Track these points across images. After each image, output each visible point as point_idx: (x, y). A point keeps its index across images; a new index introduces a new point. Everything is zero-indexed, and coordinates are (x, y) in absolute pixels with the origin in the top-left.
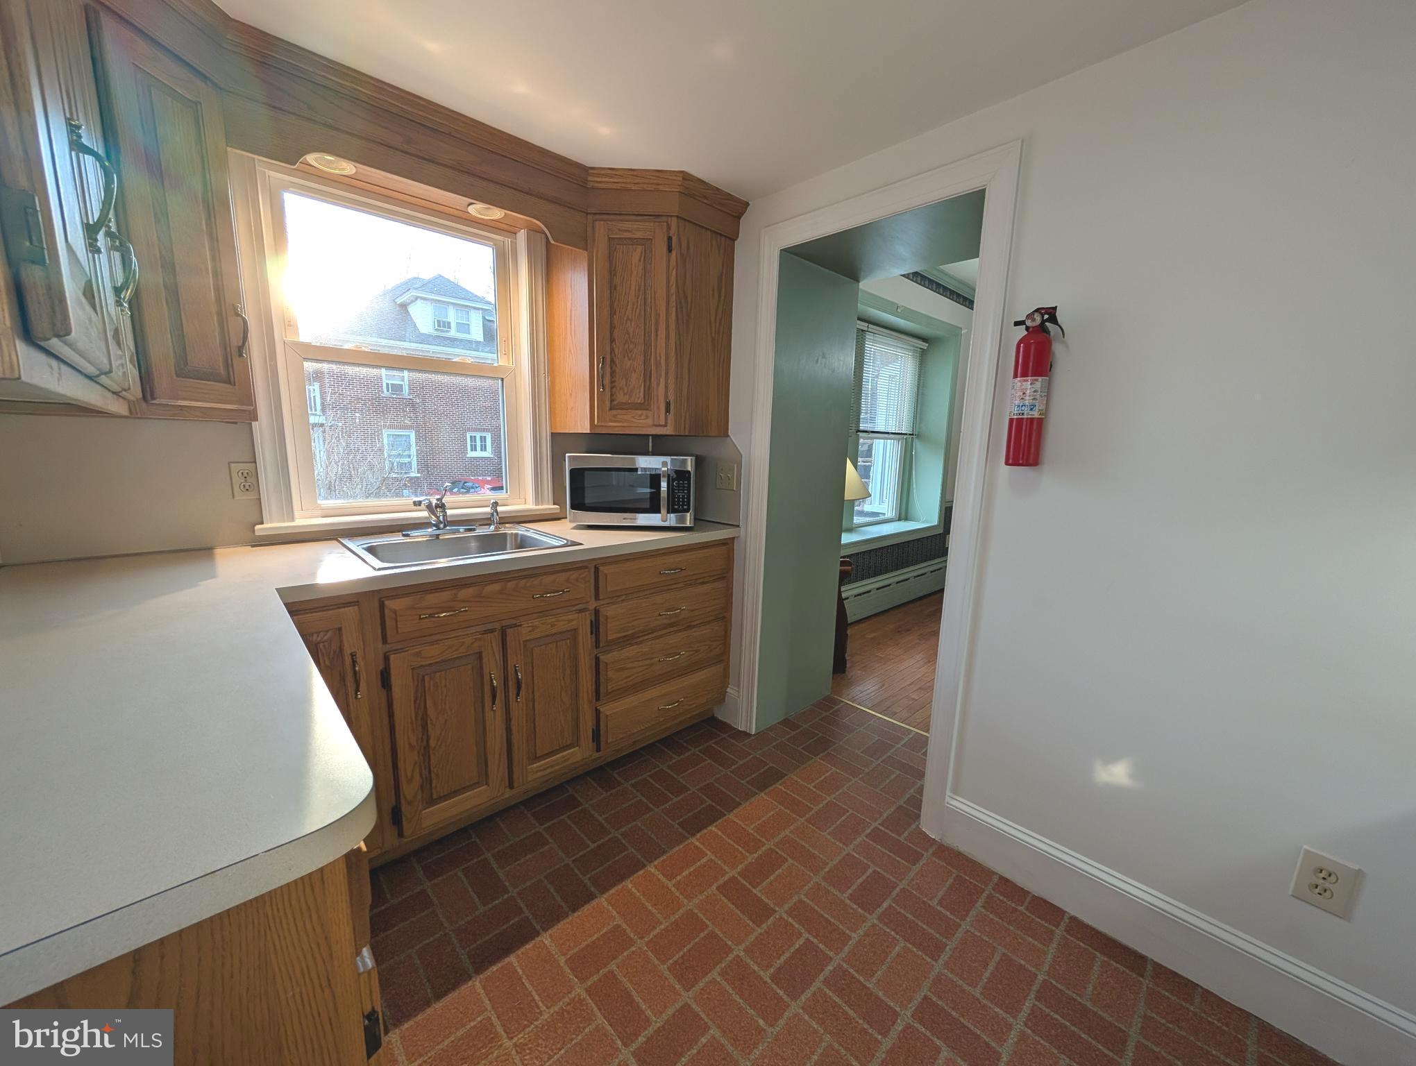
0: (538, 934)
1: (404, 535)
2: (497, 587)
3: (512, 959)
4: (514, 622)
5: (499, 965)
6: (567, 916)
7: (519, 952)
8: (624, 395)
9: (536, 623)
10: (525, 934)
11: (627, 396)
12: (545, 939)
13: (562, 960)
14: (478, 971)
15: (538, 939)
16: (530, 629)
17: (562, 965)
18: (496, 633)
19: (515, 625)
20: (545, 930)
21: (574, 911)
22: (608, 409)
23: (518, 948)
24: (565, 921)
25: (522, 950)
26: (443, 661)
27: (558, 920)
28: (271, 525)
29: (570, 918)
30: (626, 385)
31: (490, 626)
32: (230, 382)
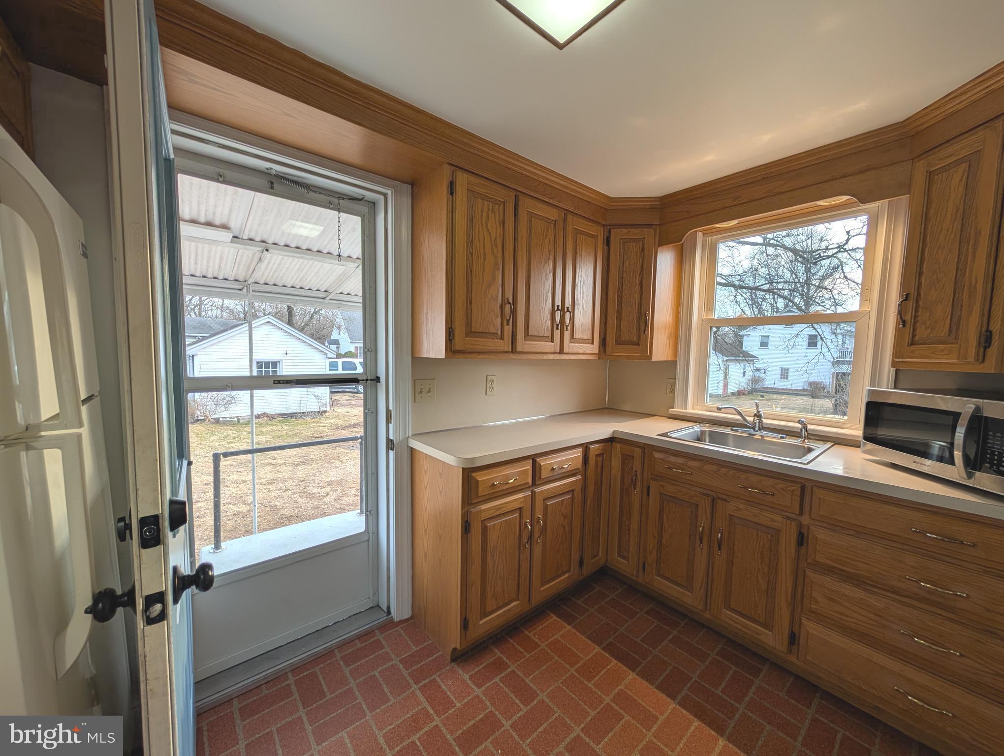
0: (633, 671)
1: (732, 430)
2: (714, 468)
3: (615, 661)
4: (726, 498)
5: (609, 657)
6: (652, 685)
7: (619, 664)
8: (925, 329)
9: (742, 506)
10: (632, 665)
11: (929, 330)
12: (632, 676)
13: (622, 687)
14: (604, 649)
15: (630, 671)
16: (736, 508)
17: (619, 687)
18: (709, 498)
19: (726, 500)
20: (637, 674)
21: (657, 688)
22: (907, 344)
23: (622, 663)
24: (647, 684)
25: (621, 665)
26: (675, 498)
27: (647, 680)
28: (677, 410)
29: (651, 687)
30: (929, 319)
31: (709, 493)
32: (639, 345)
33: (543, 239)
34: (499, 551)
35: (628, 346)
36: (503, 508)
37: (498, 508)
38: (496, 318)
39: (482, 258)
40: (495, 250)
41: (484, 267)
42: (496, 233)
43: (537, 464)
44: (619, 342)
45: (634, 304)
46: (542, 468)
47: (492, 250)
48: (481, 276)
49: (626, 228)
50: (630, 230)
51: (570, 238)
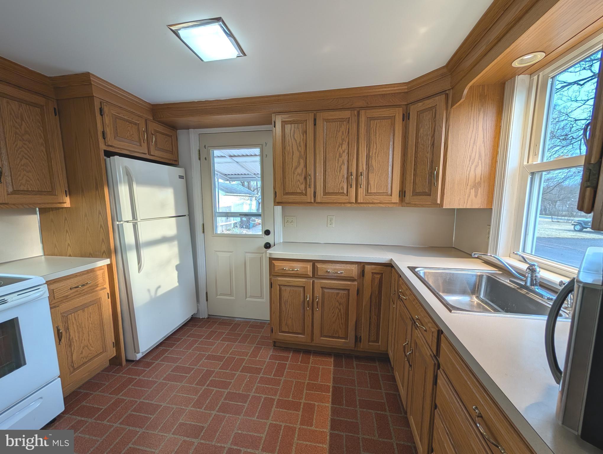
3: (330, 394)
5: (331, 391)
6: (331, 416)
10: (336, 399)
13: (316, 404)
14: (334, 387)
15: (330, 403)
20: (332, 407)
25: (330, 398)
27: (332, 413)
32: (430, 195)
33: (337, 133)
34: (289, 304)
35: (421, 197)
36: (291, 282)
37: (288, 282)
38: (301, 185)
39: (291, 154)
40: (300, 149)
41: (292, 159)
42: (300, 139)
43: (315, 266)
44: (415, 194)
45: (426, 162)
46: (318, 269)
47: (298, 149)
48: (291, 164)
49: (421, 102)
50: (424, 102)
51: (363, 126)
